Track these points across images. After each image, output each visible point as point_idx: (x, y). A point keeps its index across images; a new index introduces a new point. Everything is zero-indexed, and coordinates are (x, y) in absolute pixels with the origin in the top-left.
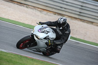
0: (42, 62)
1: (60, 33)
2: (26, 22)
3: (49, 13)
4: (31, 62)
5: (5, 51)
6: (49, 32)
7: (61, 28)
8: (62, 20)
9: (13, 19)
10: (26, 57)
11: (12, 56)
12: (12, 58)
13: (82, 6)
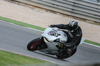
1: (72, 36)
3: (41, 11)
4: (23, 59)
7: (72, 31)
8: (73, 23)
10: (18, 55)
11: (4, 53)
12: (3, 55)
13: (74, 3)
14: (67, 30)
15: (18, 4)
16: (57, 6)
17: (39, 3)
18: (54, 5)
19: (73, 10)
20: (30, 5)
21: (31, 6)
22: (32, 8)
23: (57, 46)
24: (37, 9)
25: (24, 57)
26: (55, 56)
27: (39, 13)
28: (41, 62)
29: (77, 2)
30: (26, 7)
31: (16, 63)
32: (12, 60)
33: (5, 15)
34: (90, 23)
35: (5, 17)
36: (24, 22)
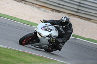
0: (40, 58)
2: (24, 19)
4: (29, 57)
5: (4, 46)
6: (52, 30)
7: (64, 27)
8: (65, 19)
9: (11, 15)
10: (25, 53)
12: (10, 53)
13: (80, 3)
14: (58, 26)
15: (25, 3)
16: (63, 5)
17: (45, 3)
18: (59, 4)
19: (78, 9)
20: (36, 4)
21: (37, 6)
22: (38, 8)
23: (49, 41)
24: (43, 9)
25: (31, 55)
26: (43, 50)
27: (45, 13)
28: (47, 60)
29: (82, 2)
30: (33, 7)
31: (22, 61)
32: (19, 59)
33: (13, 14)
34: (95, 23)
35: (13, 16)
36: (31, 21)
